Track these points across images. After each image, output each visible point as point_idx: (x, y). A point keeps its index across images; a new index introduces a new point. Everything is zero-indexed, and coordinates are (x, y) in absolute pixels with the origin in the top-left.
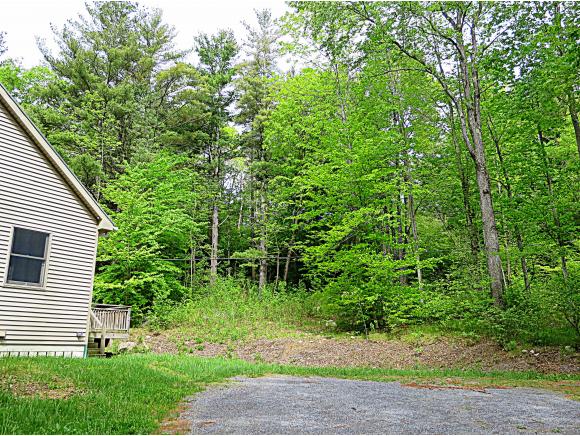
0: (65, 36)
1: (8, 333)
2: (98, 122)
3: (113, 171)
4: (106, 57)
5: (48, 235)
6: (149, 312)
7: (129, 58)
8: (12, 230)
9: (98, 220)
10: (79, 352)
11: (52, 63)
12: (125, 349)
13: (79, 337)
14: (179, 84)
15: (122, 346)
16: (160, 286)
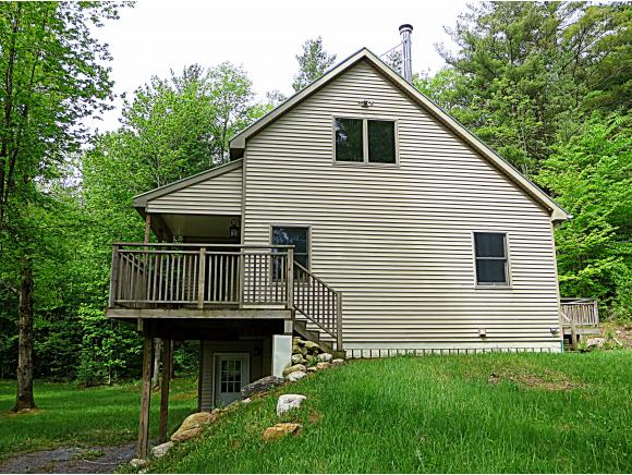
0: (460, 32)
1: (488, 331)
2: (513, 107)
3: (539, 154)
4: (504, 36)
5: (504, 235)
6: (613, 303)
7: (528, 27)
8: (472, 236)
9: (550, 212)
10: (556, 348)
11: (454, 64)
12: (594, 346)
13: (553, 333)
14: (593, 33)
15: (590, 342)
16: (620, 273)
